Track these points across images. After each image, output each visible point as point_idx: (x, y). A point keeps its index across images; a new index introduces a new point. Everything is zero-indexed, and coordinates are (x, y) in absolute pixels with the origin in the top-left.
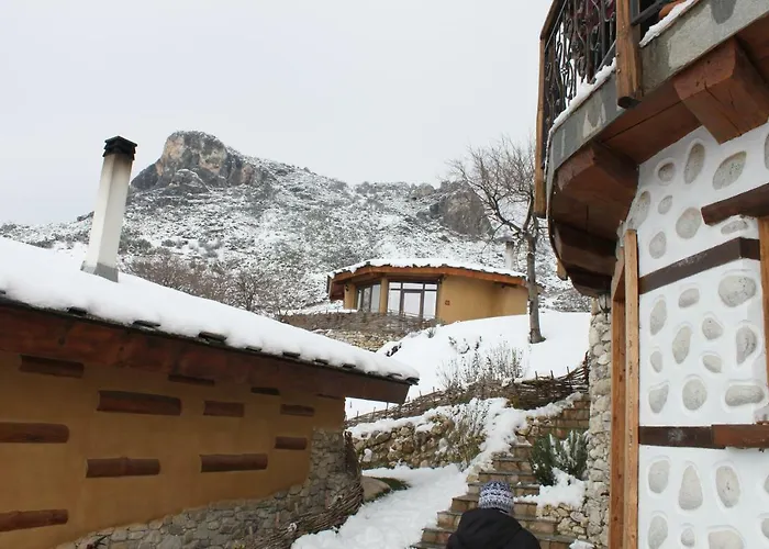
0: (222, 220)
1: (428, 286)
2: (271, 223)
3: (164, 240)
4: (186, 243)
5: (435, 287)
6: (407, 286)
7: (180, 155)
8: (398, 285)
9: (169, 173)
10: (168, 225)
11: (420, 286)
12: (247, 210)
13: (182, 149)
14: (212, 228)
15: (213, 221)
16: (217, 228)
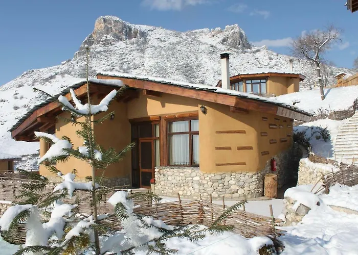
0: (127, 56)
1: (262, 81)
2: (149, 55)
3: (103, 69)
4: (114, 69)
5: (265, 81)
6: (253, 81)
7: (103, 28)
8: (250, 81)
9: (99, 37)
10: (103, 62)
11: (259, 81)
12: (138, 50)
13: (103, 25)
14: (123, 61)
15: (123, 57)
16: (126, 60)
